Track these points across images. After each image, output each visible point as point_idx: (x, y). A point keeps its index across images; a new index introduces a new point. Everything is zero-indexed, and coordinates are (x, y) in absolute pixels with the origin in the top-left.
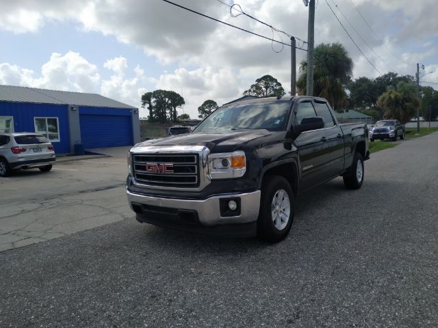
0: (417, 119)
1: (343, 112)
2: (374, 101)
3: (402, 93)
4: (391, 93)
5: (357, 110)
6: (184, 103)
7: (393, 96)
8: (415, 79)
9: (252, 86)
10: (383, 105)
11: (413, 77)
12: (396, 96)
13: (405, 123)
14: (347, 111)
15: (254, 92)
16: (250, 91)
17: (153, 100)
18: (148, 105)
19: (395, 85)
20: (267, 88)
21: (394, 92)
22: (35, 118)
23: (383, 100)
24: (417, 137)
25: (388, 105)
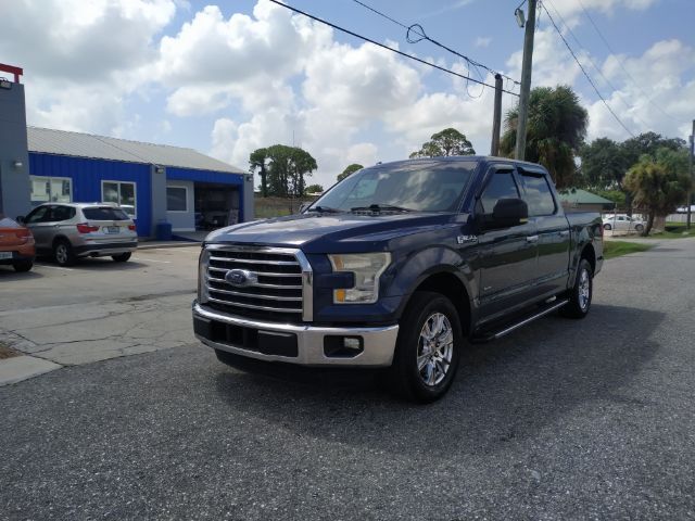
0: (687, 209)
1: (567, 192)
2: (619, 177)
3: (665, 167)
4: (646, 166)
5: (590, 191)
6: (316, 167)
7: (649, 171)
8: (688, 144)
9: (425, 146)
10: (633, 185)
11: (684, 142)
12: (654, 172)
13: (666, 215)
14: (573, 191)
15: (427, 154)
16: (421, 153)
17: (268, 161)
18: (259, 169)
19: (653, 154)
20: (448, 149)
21: (651, 164)
22: (103, 181)
23: (633, 177)
24: (686, 236)
25: (642, 185)
